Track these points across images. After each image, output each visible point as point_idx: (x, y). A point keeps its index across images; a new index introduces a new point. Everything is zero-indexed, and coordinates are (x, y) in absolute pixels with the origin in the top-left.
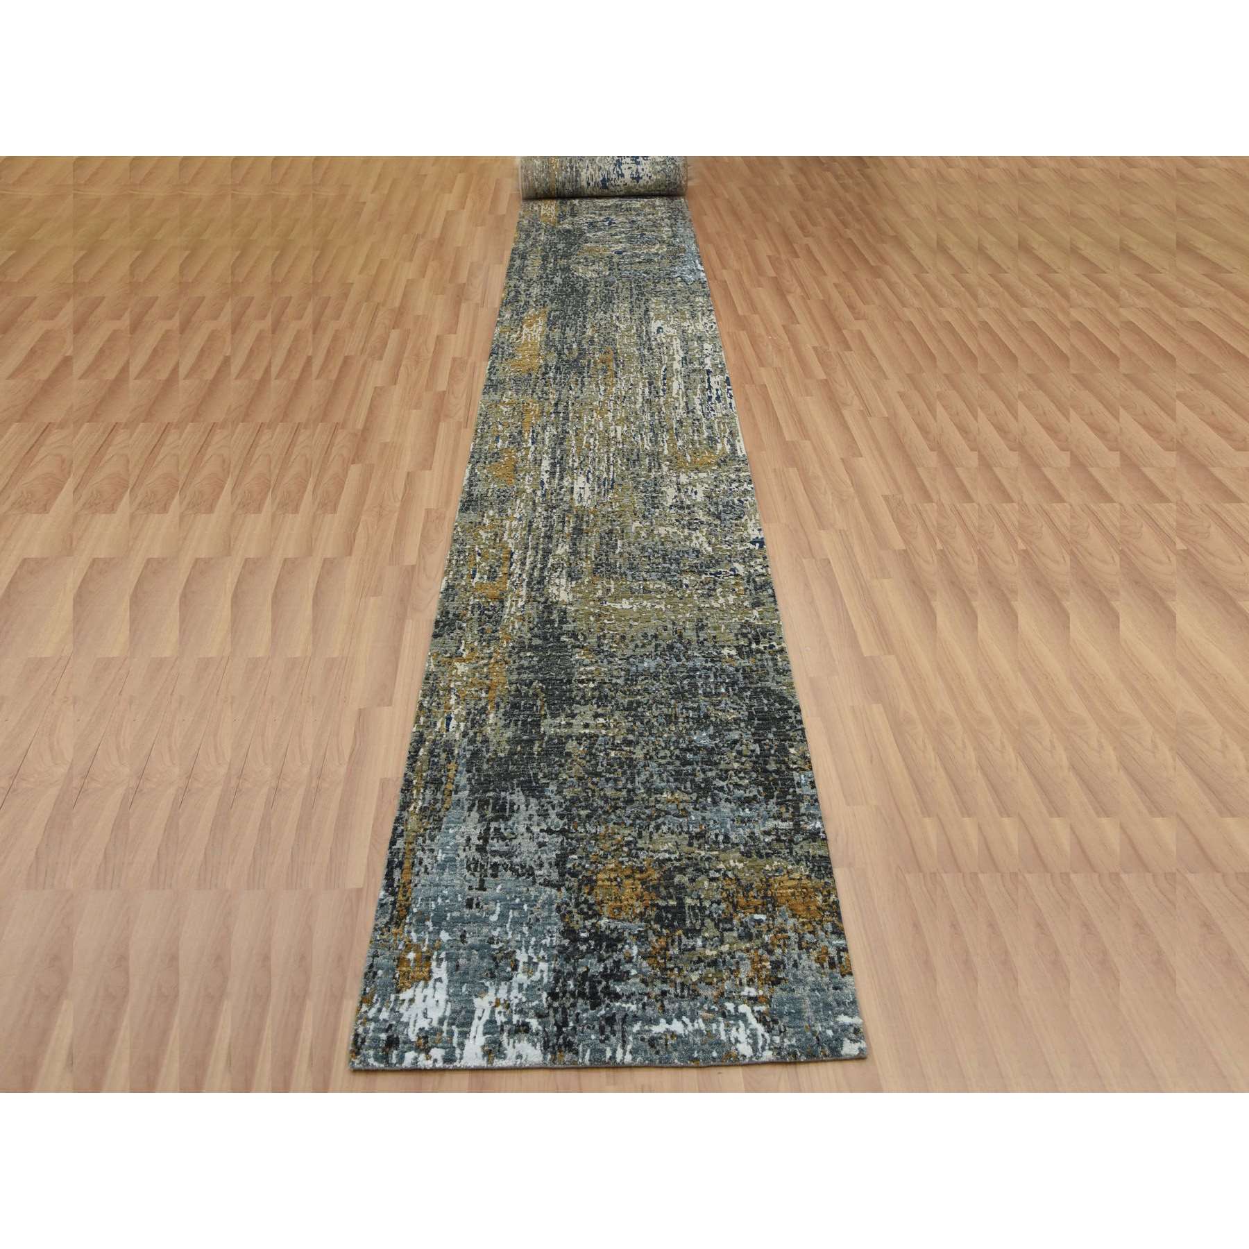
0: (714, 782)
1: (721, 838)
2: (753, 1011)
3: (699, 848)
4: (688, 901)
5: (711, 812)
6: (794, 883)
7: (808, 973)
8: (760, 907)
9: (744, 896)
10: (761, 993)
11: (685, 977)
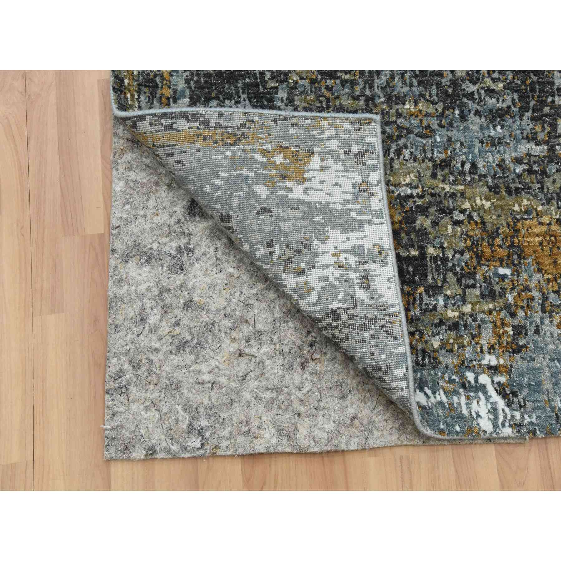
0: (464, 86)
1: (467, 166)
2: (493, 382)
3: (443, 181)
4: (431, 251)
5: (458, 131)
6: (544, 228)
7: (548, 339)
8: (506, 258)
9: (489, 245)
10: (502, 362)
11: (426, 342)
